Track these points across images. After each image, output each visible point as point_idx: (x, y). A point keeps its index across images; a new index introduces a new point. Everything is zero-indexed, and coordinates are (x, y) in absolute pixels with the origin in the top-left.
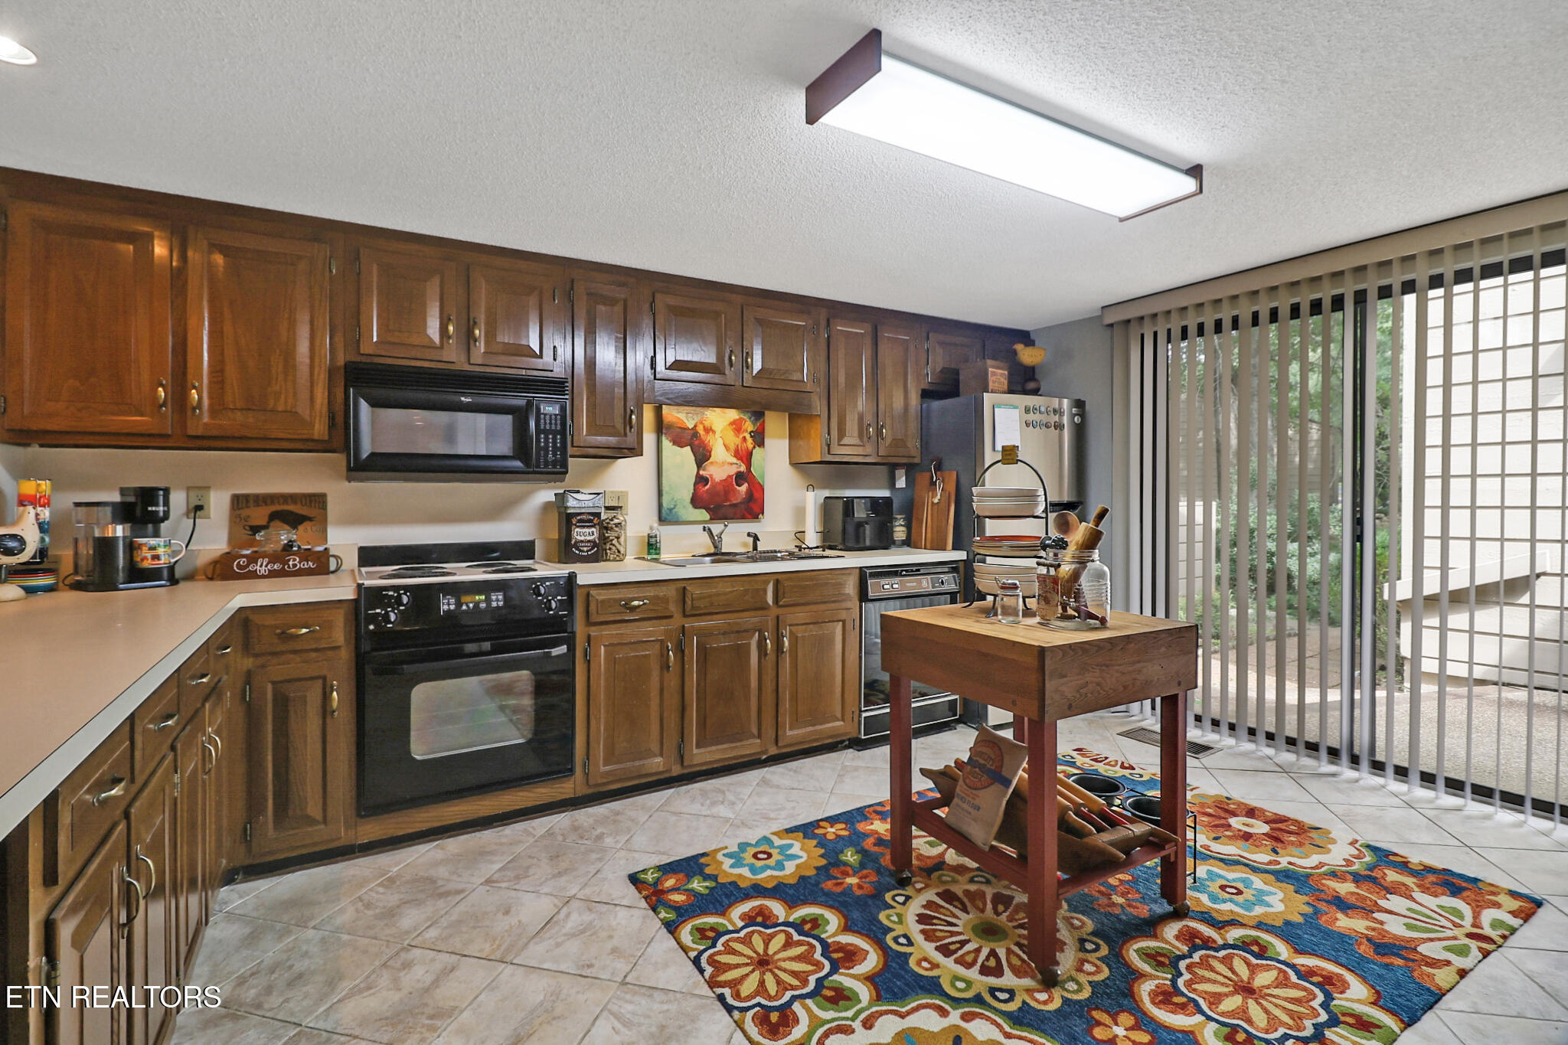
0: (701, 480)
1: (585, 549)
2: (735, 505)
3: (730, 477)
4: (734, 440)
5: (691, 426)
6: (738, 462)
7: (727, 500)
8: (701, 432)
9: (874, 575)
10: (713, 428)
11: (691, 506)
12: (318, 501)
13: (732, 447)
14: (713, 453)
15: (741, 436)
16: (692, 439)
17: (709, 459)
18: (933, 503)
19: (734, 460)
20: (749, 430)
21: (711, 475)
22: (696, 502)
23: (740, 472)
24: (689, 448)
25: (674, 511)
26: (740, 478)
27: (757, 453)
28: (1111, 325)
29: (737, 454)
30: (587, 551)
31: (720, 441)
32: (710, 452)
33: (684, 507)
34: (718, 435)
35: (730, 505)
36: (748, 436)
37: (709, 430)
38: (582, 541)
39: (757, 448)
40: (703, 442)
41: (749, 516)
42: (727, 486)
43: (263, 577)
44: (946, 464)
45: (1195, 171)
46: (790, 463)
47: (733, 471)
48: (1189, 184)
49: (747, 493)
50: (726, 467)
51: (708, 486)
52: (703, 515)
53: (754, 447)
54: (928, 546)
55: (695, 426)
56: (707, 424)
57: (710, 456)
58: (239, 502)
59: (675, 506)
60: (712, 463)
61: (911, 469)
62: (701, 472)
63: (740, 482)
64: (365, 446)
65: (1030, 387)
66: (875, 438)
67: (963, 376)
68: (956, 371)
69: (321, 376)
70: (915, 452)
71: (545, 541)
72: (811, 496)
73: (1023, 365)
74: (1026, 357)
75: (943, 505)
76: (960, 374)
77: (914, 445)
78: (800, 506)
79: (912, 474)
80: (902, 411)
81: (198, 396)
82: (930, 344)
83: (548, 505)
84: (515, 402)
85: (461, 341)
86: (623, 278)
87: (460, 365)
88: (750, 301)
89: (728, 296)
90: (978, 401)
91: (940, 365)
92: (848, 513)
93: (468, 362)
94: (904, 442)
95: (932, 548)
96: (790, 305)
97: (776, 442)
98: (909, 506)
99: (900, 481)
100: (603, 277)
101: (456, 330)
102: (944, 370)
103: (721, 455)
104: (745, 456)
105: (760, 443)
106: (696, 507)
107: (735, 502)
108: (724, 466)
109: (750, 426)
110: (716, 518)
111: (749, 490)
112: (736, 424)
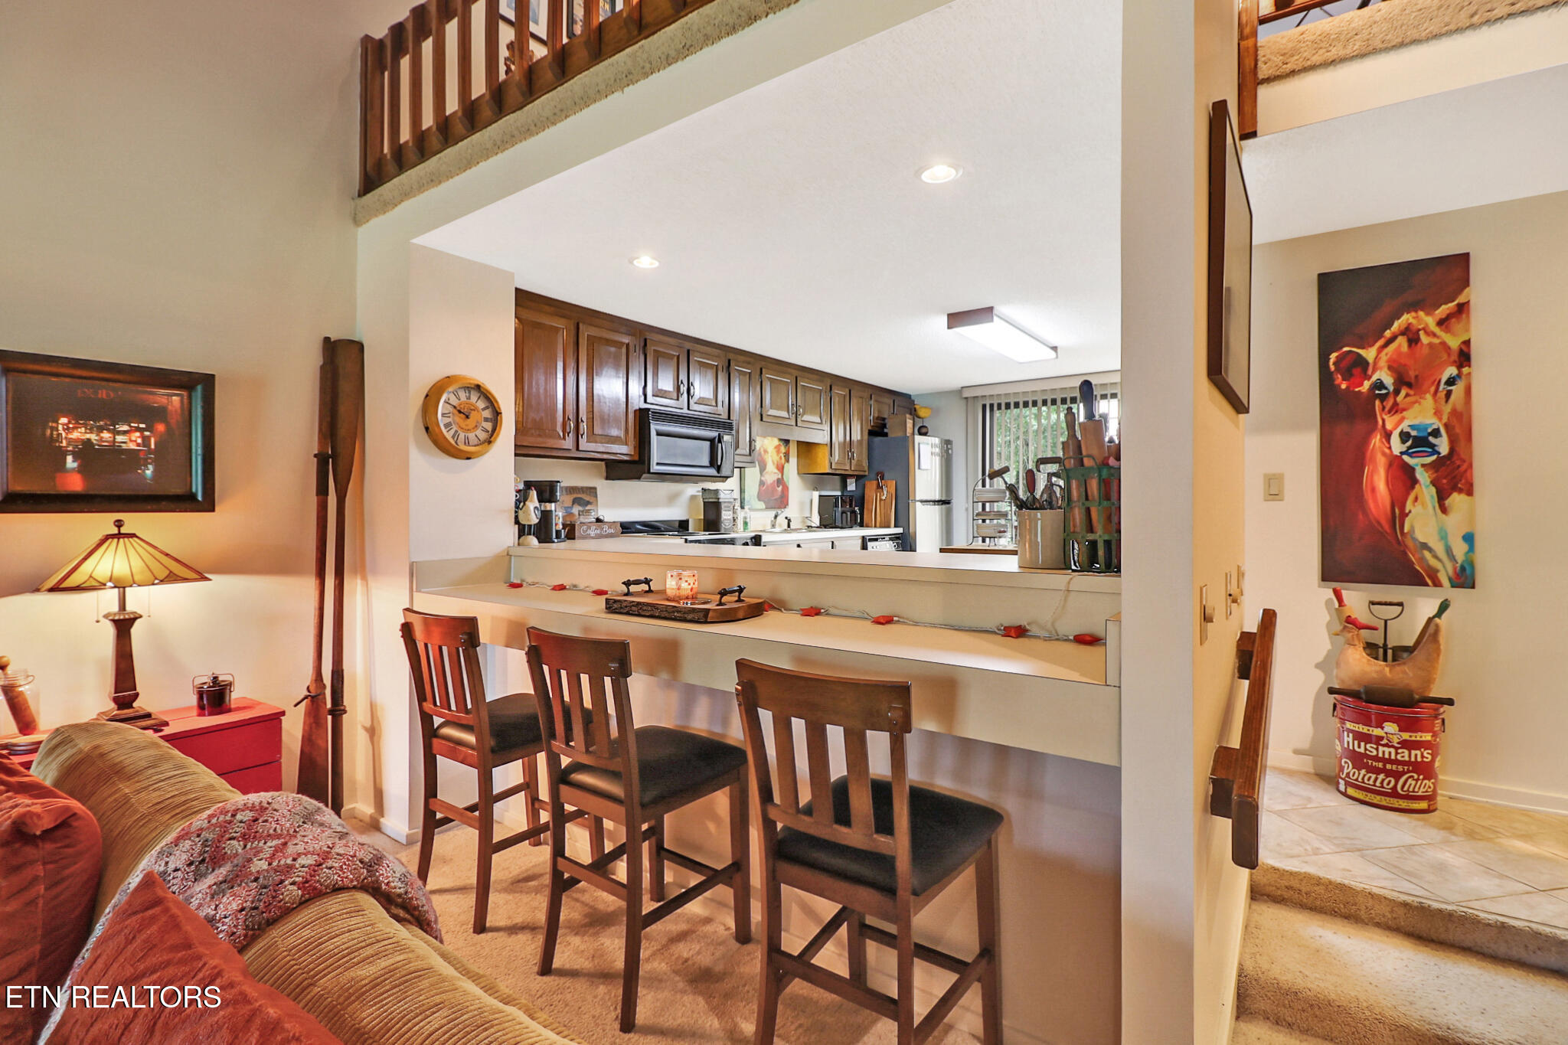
0: (762, 483)
2: (776, 500)
4: (776, 458)
6: (778, 472)
7: (773, 496)
8: (762, 452)
9: (870, 540)
10: (768, 450)
12: (592, 491)
13: (775, 463)
15: (779, 456)
18: (881, 499)
19: (776, 471)
20: (783, 452)
21: (766, 481)
27: (786, 465)
28: (966, 398)
29: (778, 467)
31: (770, 459)
32: (766, 466)
34: (769, 454)
35: (774, 500)
36: (782, 456)
40: (763, 459)
42: (773, 487)
43: (593, 538)
44: (886, 476)
45: (1055, 349)
46: (798, 473)
48: (1053, 354)
51: (765, 488)
54: (878, 525)
57: (766, 469)
60: (767, 473)
61: (859, 478)
62: (762, 479)
63: (779, 484)
64: (655, 459)
65: (923, 431)
66: (851, 459)
67: (889, 423)
68: (884, 419)
69: (631, 416)
70: (866, 468)
71: (695, 520)
72: (816, 495)
73: (919, 417)
74: (922, 413)
75: (888, 501)
76: (886, 421)
77: (865, 464)
78: (804, 501)
79: (861, 481)
80: (860, 442)
81: (584, 426)
82: (872, 402)
83: (693, 498)
84: (713, 434)
85: (685, 395)
86: (749, 359)
87: (685, 411)
88: (799, 374)
89: (790, 370)
90: (910, 439)
91: (876, 415)
92: (836, 506)
93: (688, 409)
94: (861, 461)
95: (881, 527)
96: (815, 377)
97: (793, 460)
98: (861, 501)
99: (852, 486)
100: (741, 358)
101: (684, 389)
102: (878, 418)
103: (771, 468)
104: (781, 469)
105: (787, 461)
106: (759, 500)
107: (776, 498)
108: (771, 475)
109: (783, 449)
110: (768, 508)
111: (783, 490)
112: (777, 448)
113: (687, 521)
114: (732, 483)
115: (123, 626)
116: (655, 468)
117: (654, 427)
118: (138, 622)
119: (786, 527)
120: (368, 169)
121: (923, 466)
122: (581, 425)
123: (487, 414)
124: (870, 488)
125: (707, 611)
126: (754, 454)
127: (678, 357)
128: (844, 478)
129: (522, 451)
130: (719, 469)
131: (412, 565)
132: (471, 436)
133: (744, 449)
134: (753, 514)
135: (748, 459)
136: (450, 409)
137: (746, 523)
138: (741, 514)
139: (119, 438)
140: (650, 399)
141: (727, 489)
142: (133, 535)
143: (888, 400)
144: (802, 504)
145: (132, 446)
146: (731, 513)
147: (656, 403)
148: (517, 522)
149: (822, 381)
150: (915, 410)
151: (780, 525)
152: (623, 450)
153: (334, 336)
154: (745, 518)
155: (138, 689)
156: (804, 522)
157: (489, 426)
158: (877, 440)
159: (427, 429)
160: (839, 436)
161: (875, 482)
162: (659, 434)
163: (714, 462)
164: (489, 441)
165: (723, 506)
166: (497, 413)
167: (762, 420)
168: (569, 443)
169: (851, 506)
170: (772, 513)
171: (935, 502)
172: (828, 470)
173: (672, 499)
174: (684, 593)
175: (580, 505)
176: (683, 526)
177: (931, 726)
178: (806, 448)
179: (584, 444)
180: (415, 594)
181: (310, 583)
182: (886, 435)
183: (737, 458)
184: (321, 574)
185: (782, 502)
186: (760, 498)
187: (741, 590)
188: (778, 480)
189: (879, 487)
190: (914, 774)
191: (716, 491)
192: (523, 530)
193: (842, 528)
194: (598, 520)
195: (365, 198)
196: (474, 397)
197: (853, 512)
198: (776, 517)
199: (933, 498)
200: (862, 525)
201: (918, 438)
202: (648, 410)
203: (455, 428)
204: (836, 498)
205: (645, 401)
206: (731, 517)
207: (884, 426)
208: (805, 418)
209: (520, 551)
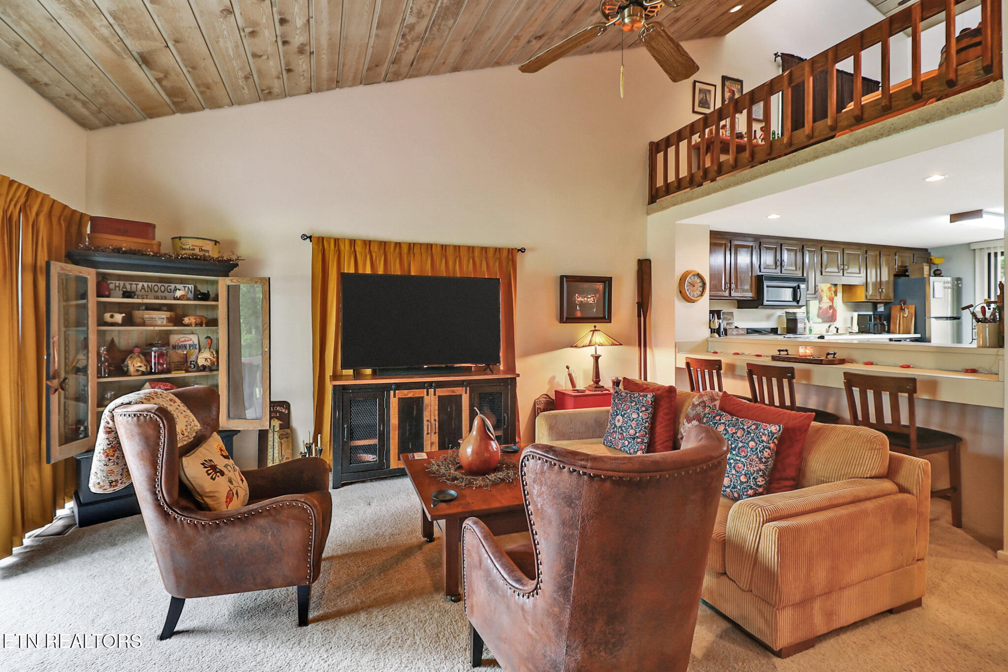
0: (820, 308)
3: (828, 307)
4: (829, 294)
8: (820, 291)
10: (824, 290)
12: (733, 314)
13: (829, 297)
14: (823, 299)
15: (831, 293)
18: (903, 317)
19: (829, 301)
21: (823, 307)
27: (835, 298)
28: (974, 250)
29: (830, 299)
31: (825, 294)
34: (825, 292)
35: (828, 317)
36: (833, 293)
37: (822, 291)
40: (821, 295)
41: (834, 321)
43: (735, 335)
44: (908, 302)
46: (843, 302)
51: (822, 311)
54: (901, 332)
56: (822, 288)
60: (823, 302)
61: (886, 304)
62: (820, 305)
64: (765, 298)
65: (938, 273)
66: (881, 293)
67: (910, 269)
68: (906, 267)
69: (754, 279)
70: (892, 298)
71: (781, 328)
72: (855, 315)
73: (934, 264)
74: (936, 261)
75: (910, 317)
76: (908, 268)
77: (891, 295)
78: (846, 317)
79: (889, 306)
80: (888, 282)
81: (733, 286)
82: (897, 257)
83: (780, 317)
84: (795, 284)
85: (780, 267)
86: (814, 243)
87: (780, 274)
88: (844, 246)
89: (839, 246)
90: (927, 279)
91: (900, 264)
92: (870, 320)
93: (781, 273)
94: (888, 294)
95: (903, 333)
96: (855, 247)
97: (840, 294)
98: (888, 317)
99: (881, 308)
100: (810, 243)
101: (779, 263)
102: (901, 266)
103: (825, 299)
104: (832, 300)
105: (836, 295)
106: (818, 317)
107: (830, 317)
108: (826, 303)
109: (833, 289)
110: (824, 322)
111: (833, 311)
112: (830, 289)
113: (777, 329)
114: (804, 309)
115: (597, 358)
116: (765, 303)
117: (766, 283)
118: (600, 358)
119: (835, 332)
120: (653, 193)
121: (936, 296)
122: (732, 285)
123: (700, 284)
124: (895, 311)
125: (822, 360)
126: (817, 293)
127: (776, 248)
128: (875, 305)
129: (712, 298)
130: (798, 302)
131: (676, 343)
132: (695, 293)
133: (812, 289)
134: (815, 325)
135: (814, 296)
136: (688, 284)
137: (811, 330)
138: (808, 326)
139: (589, 300)
140: (762, 270)
141: (800, 313)
142: (599, 330)
143: (909, 255)
144: (845, 320)
145: (591, 302)
146: (803, 324)
147: (765, 272)
148: (710, 328)
149: (860, 249)
150: (931, 259)
151: (831, 332)
152: (749, 295)
153: (641, 258)
154: (810, 327)
155: (601, 379)
156: (846, 330)
157: (701, 289)
158: (902, 280)
159: (680, 292)
160: (872, 278)
161: (899, 306)
162: (767, 287)
163: (795, 298)
164: (702, 295)
165: (799, 321)
166: (704, 284)
167: (822, 274)
168: (727, 294)
169: (880, 320)
170: (828, 325)
171: (947, 318)
172: (864, 300)
173: (769, 317)
174: (807, 354)
175: (726, 320)
176: (774, 331)
177: (926, 397)
178: (848, 288)
179: (733, 294)
180: (677, 354)
181: (637, 348)
182: (908, 276)
183: (808, 296)
184: (640, 345)
185: (832, 318)
186: (818, 316)
187: (835, 354)
188: (830, 306)
189: (902, 309)
190: (919, 423)
191: (795, 313)
192: (713, 331)
193: (874, 333)
194: (736, 327)
195: (652, 205)
196: (696, 278)
197: (883, 324)
198: (830, 327)
199: (946, 316)
200: (889, 332)
201: (932, 279)
202: (763, 275)
203: (690, 291)
204: (870, 316)
205: (760, 271)
206: (803, 327)
207: (907, 271)
208: (849, 271)
209: (712, 339)
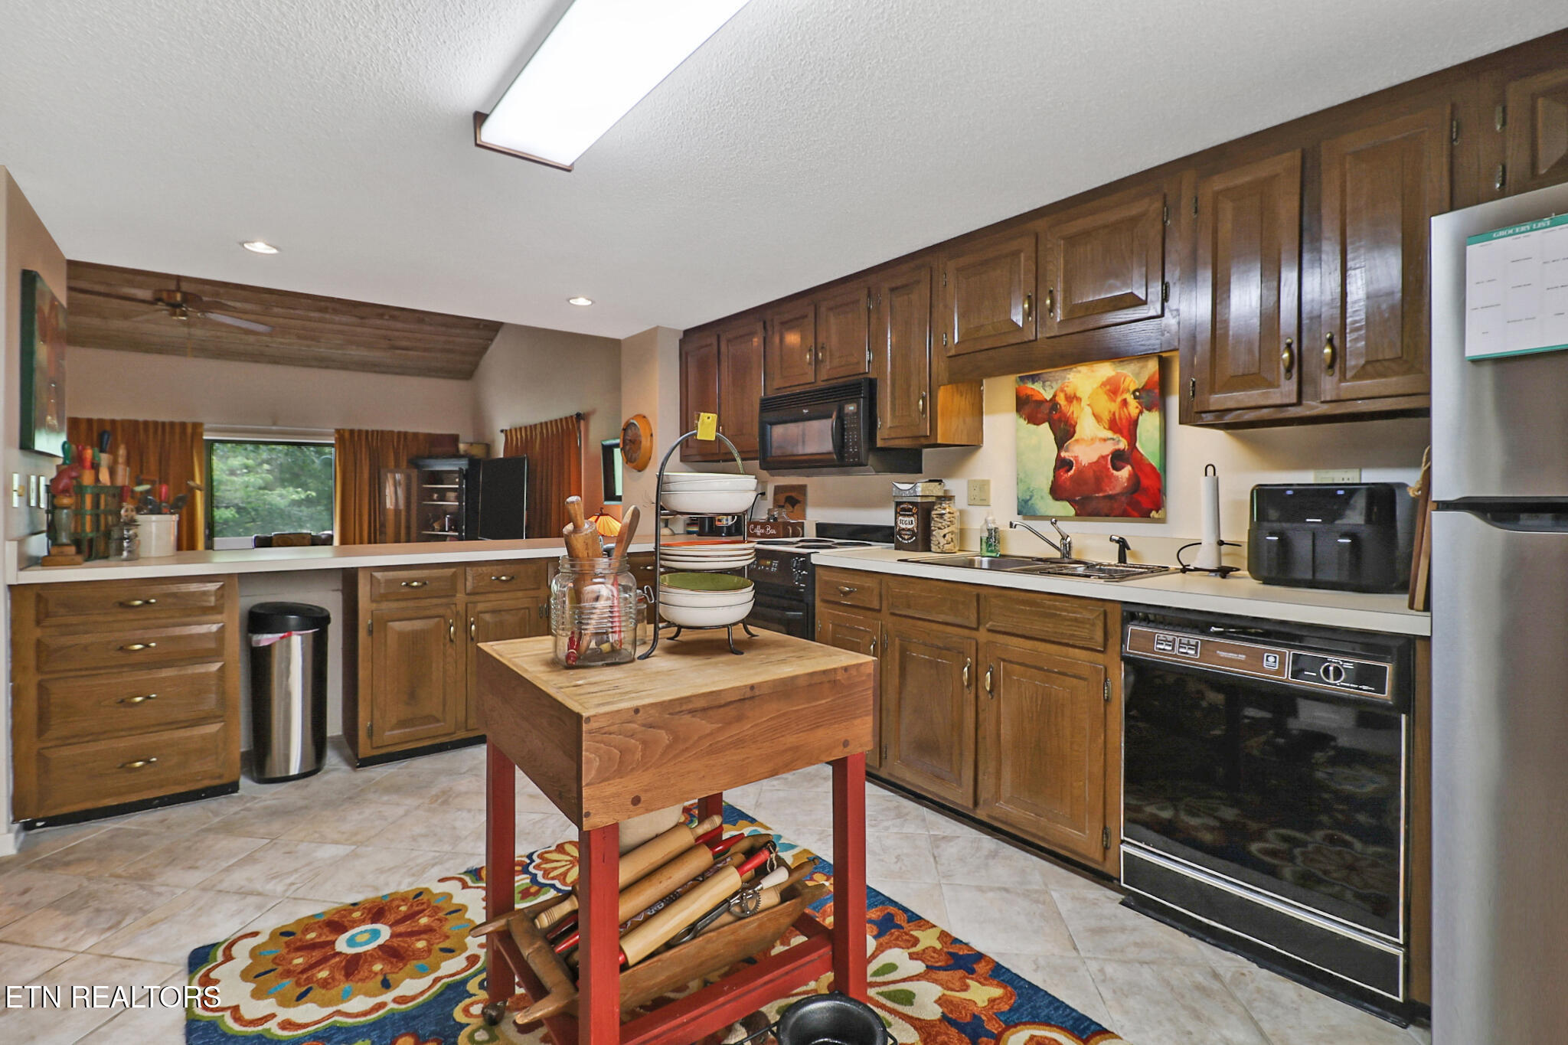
1: (906, 537)
2: (1111, 497)
3: (1104, 457)
5: (1048, 397)
6: (1115, 437)
7: (1100, 490)
8: (1061, 400)
10: (1078, 395)
11: (1050, 497)
13: (1106, 416)
14: (1078, 428)
15: (1119, 399)
16: (1050, 412)
17: (1072, 436)
20: (1132, 388)
21: (1076, 458)
22: (1057, 492)
23: (1118, 451)
24: (1046, 425)
25: (1030, 502)
26: (1118, 458)
27: (1147, 418)
29: (1114, 425)
30: (908, 539)
31: (1088, 410)
32: (1074, 427)
33: (1042, 498)
34: (1084, 403)
35: (1105, 497)
36: (1130, 398)
37: (1072, 398)
38: (903, 529)
39: (1146, 413)
40: (1065, 415)
41: (1136, 514)
42: (1099, 472)
47: (1107, 449)
49: (1129, 479)
50: (1098, 444)
51: (1072, 472)
52: (1066, 508)
53: (1141, 412)
55: (1055, 396)
56: (1069, 390)
57: (1074, 432)
58: (778, 490)
59: (1031, 497)
60: (1077, 441)
62: (1063, 454)
63: (1119, 464)
